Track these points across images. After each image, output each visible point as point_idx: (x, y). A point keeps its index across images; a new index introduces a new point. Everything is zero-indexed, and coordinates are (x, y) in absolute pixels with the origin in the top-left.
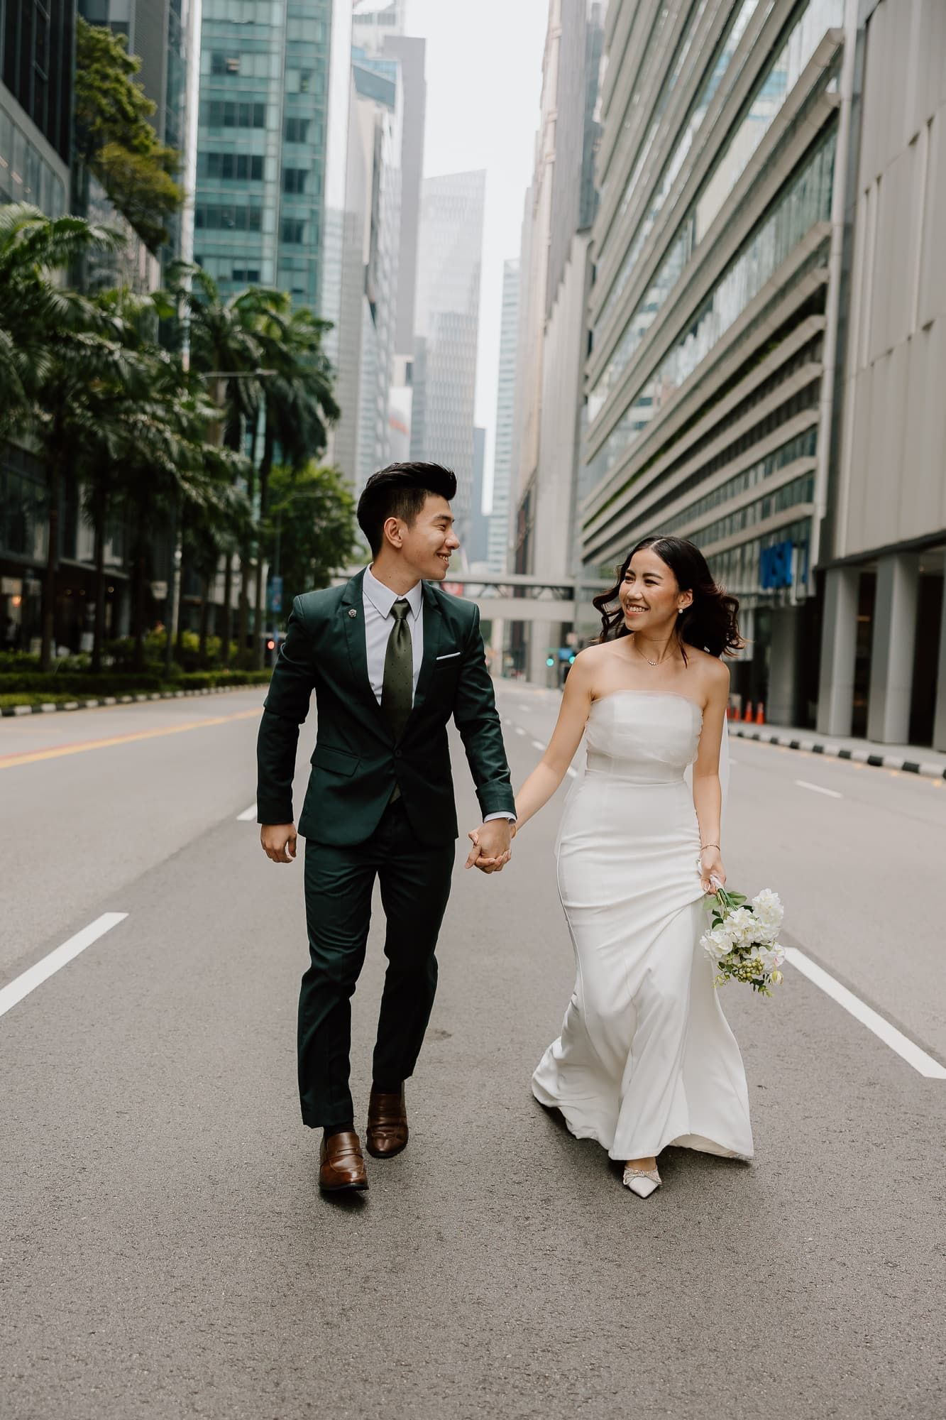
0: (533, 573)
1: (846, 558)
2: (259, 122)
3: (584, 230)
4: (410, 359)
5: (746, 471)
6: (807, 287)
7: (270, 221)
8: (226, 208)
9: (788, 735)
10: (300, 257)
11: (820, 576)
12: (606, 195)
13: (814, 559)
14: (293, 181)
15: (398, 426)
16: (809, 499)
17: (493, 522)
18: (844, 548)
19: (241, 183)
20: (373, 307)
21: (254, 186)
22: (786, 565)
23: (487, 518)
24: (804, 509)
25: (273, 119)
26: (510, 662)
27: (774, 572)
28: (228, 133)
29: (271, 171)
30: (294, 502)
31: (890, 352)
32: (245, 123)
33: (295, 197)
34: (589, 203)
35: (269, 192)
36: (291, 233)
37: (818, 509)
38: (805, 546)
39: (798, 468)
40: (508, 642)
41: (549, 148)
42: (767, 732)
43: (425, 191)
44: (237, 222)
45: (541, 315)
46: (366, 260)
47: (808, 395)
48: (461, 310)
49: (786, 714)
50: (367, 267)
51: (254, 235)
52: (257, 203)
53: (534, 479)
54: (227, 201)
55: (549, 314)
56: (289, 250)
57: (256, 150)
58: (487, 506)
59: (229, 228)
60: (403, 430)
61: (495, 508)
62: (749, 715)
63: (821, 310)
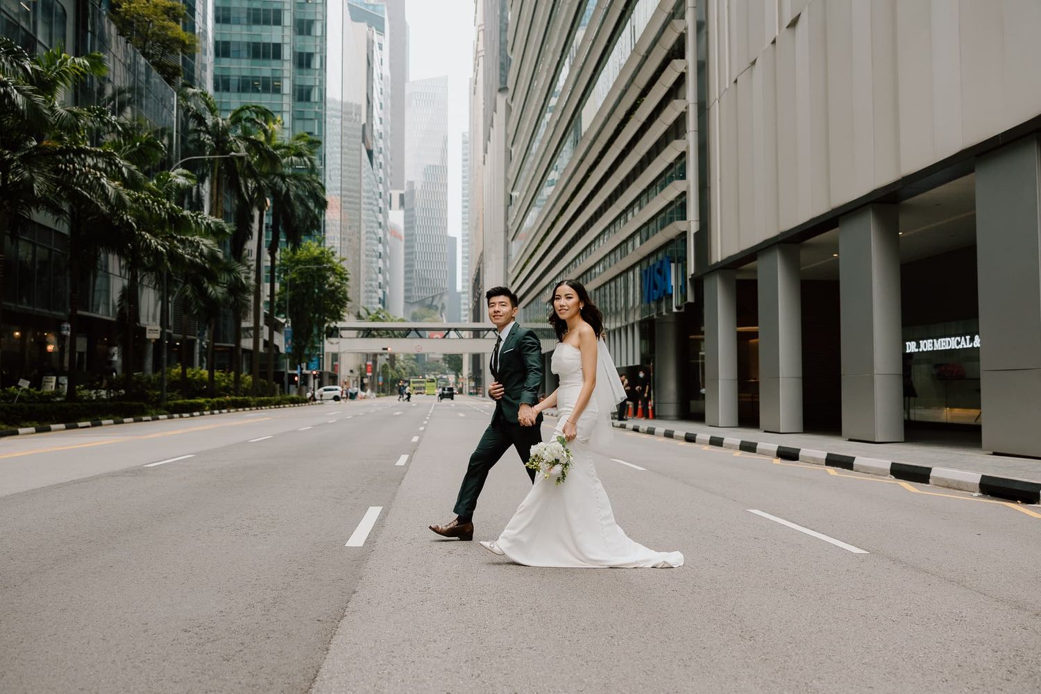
0: (483, 321)
1: (722, 261)
2: (278, 22)
3: (503, 89)
4: (402, 192)
5: (625, 212)
6: (669, 40)
7: (287, 87)
8: (256, 78)
9: (681, 428)
10: (310, 111)
11: (698, 283)
12: (515, 58)
13: (691, 269)
14: (304, 61)
15: (395, 234)
16: (683, 217)
17: (462, 296)
18: (720, 251)
19: (266, 62)
20: (370, 153)
21: (275, 64)
22: (666, 279)
23: (459, 293)
24: (680, 226)
25: (287, 19)
26: (473, 384)
27: (655, 287)
28: (256, 29)
29: (287, 53)
30: (301, 273)
31: (754, 63)
32: (266, 22)
33: (305, 71)
34: (504, 66)
35: (287, 67)
36: (303, 94)
37: (691, 224)
38: (683, 260)
39: (671, 193)
40: (471, 371)
41: (481, 47)
42: (661, 426)
43: (408, 89)
44: (263, 88)
45: (481, 153)
46: (364, 121)
47: (677, 130)
48: (437, 163)
49: (671, 409)
50: (364, 125)
51: (277, 96)
52: (278, 74)
53: (481, 261)
54: (257, 74)
55: (486, 151)
56: (300, 106)
57: (276, 39)
58: (459, 288)
59: (258, 91)
60: (400, 238)
61: (463, 287)
62: (639, 412)
63: (682, 55)
